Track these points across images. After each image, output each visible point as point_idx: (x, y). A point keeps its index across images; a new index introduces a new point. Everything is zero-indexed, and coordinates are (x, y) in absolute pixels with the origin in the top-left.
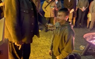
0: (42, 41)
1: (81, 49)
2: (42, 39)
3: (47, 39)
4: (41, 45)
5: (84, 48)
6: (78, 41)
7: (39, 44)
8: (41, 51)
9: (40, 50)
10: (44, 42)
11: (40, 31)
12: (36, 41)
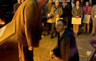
0: (48, 46)
1: (88, 55)
2: (49, 44)
3: (53, 44)
4: (47, 50)
5: (90, 54)
6: (85, 47)
7: (45, 49)
8: (48, 55)
9: (46, 54)
10: (50, 46)
11: (43, 36)
12: (43, 46)
